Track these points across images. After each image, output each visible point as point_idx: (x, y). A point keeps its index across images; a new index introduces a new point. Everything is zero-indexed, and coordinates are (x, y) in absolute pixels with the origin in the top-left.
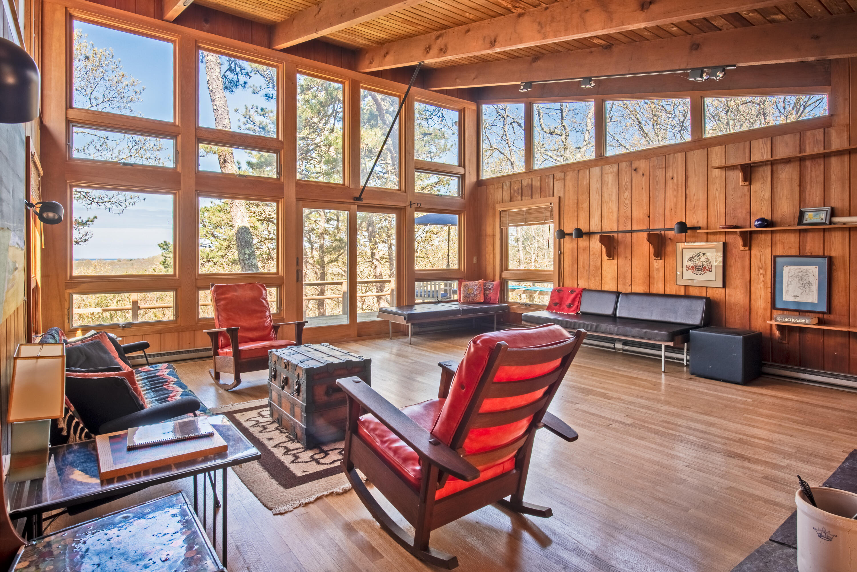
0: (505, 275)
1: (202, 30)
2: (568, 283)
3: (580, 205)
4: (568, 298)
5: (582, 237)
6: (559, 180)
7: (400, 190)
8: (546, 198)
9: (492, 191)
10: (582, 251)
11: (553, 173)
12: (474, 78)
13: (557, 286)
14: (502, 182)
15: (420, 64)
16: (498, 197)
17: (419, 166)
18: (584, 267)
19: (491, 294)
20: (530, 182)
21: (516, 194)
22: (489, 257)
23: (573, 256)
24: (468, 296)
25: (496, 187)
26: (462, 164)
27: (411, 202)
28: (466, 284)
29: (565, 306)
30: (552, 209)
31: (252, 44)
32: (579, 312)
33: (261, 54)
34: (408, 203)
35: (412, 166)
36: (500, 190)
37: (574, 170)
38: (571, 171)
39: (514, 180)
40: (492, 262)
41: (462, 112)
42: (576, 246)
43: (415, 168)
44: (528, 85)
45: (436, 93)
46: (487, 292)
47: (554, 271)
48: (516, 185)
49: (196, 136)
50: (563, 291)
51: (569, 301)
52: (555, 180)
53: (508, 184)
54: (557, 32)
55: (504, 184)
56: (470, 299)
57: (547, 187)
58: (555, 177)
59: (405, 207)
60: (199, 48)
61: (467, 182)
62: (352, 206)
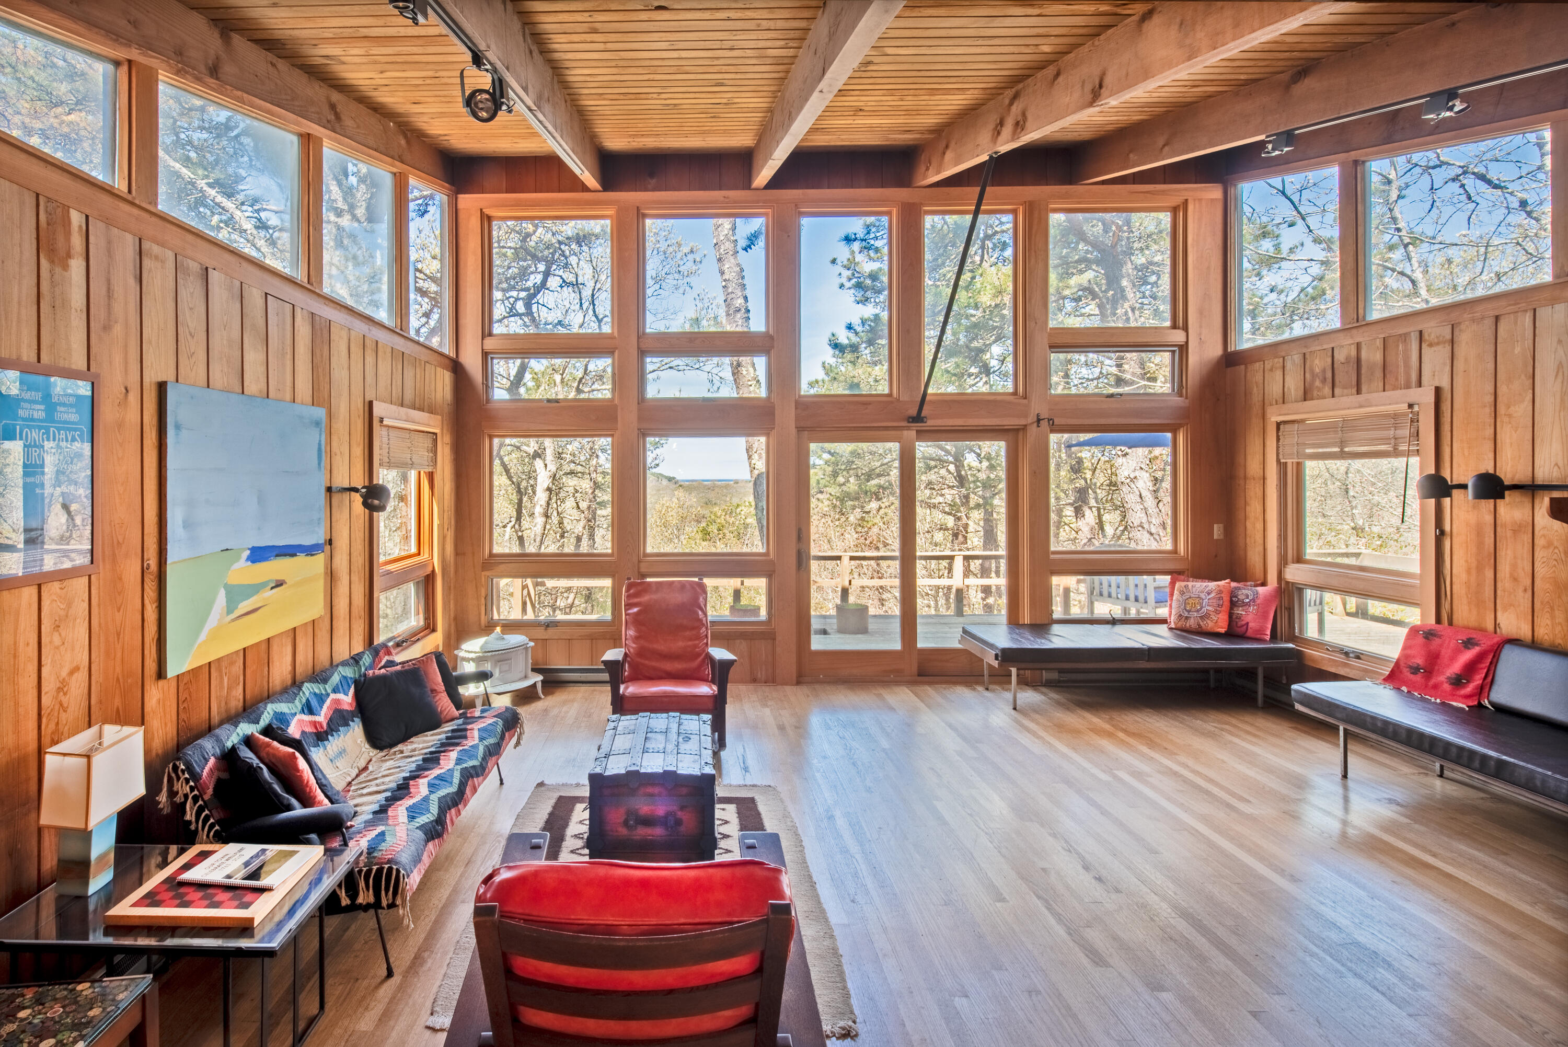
0: (1294, 573)
1: (646, 190)
2: (1464, 614)
3: (1501, 409)
4: (1453, 659)
5: (1503, 497)
6: (1438, 344)
7: (1015, 393)
8: (1398, 393)
9: (1259, 377)
10: (1509, 533)
11: (1420, 328)
12: (1164, 146)
13: (1432, 620)
14: (1283, 354)
15: (991, 157)
16: (1274, 389)
17: (1059, 341)
18: (1515, 580)
19: (1248, 616)
20: (1354, 353)
21: (1318, 383)
22: (1253, 527)
23: (1480, 545)
24: (1186, 614)
25: (1268, 366)
26: (1179, 322)
27: (1038, 415)
28: (1186, 587)
29: (1442, 678)
30: (1414, 421)
31: (720, 189)
32: (1486, 702)
33: (735, 202)
34: (1032, 418)
35: (1041, 341)
36: (1279, 374)
37: (1483, 318)
38: (1473, 320)
39: (1313, 349)
40: (1260, 540)
41: (1179, 211)
42: (1489, 518)
43: (1051, 347)
44: (1288, 137)
45: (1105, 186)
46: (1240, 611)
47: (1421, 576)
48: (1317, 362)
49: (638, 348)
50: (1440, 637)
51: (1456, 667)
52: (1424, 346)
53: (1297, 358)
54: (1218, 34)
55: (1288, 359)
56: (1192, 623)
57: (1401, 364)
58: (1426, 336)
59: (1026, 426)
60: (645, 216)
61: (1194, 359)
62: (906, 433)
